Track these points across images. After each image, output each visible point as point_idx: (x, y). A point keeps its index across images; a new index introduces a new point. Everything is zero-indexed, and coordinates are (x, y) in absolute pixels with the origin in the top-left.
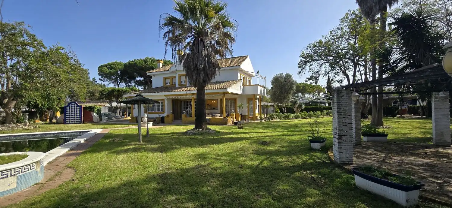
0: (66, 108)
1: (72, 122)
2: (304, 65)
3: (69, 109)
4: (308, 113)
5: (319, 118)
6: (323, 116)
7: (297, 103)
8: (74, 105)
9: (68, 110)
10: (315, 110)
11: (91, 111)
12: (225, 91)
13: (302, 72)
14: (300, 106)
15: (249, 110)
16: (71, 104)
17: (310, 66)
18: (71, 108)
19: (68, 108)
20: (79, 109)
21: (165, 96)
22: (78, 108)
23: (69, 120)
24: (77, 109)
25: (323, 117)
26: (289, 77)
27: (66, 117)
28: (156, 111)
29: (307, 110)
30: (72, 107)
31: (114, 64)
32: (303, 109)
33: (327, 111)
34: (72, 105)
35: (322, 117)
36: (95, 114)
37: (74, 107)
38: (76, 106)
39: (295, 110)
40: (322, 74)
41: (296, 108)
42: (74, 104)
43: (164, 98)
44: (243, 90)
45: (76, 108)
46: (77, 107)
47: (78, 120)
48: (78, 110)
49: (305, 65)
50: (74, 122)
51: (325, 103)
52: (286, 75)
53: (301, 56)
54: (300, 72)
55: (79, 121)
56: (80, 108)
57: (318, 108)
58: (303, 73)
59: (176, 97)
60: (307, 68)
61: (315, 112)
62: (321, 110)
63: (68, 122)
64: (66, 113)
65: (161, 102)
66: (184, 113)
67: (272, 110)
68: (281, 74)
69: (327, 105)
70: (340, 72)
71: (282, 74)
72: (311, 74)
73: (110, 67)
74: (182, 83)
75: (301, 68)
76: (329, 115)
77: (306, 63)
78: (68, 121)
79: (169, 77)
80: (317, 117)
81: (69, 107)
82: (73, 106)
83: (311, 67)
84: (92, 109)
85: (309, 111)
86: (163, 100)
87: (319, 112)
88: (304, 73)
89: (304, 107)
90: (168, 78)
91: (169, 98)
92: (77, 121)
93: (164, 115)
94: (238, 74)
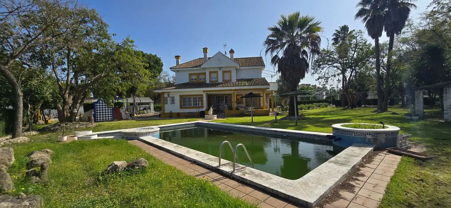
0: (96, 105)
1: (103, 119)
3: (100, 106)
9: (98, 107)
11: (120, 107)
18: (101, 104)
19: (98, 104)
21: (204, 91)
23: (100, 117)
27: (96, 114)
28: (192, 106)
43: (202, 93)
50: (106, 119)
55: (111, 119)
59: (217, 93)
63: (99, 120)
64: (96, 110)
65: (198, 98)
74: (212, 79)
79: (196, 73)
81: (100, 103)
84: (121, 105)
86: (202, 95)
90: (194, 74)
92: (108, 119)
93: (203, 110)
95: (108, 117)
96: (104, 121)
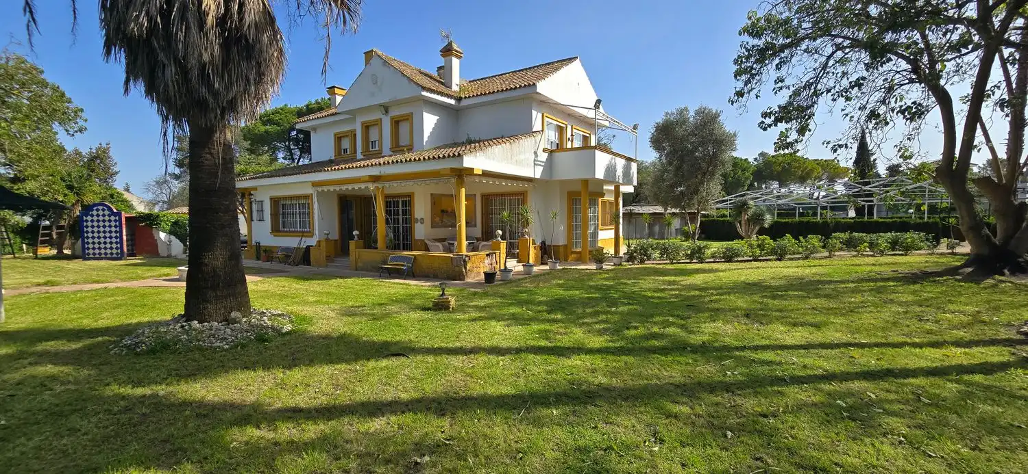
0: (85, 218)
1: (100, 254)
2: (757, 61)
3: (92, 221)
4: (775, 240)
5: (815, 258)
6: (830, 251)
7: (748, 208)
8: (103, 210)
9: (89, 224)
10: (801, 230)
11: (150, 226)
12: (453, 164)
13: (749, 92)
14: (757, 218)
15: (570, 229)
16: (95, 208)
17: (778, 67)
18: (95, 218)
19: (89, 218)
20: (115, 221)
21: (315, 184)
22: (113, 218)
23: (94, 249)
24: (110, 221)
25: (830, 257)
26: (708, 120)
27: (86, 240)
28: (298, 229)
29: (776, 231)
30: (98, 215)
31: (277, 113)
32: (766, 226)
33: (845, 236)
34: (98, 210)
35: (827, 254)
36: (162, 235)
37: (104, 215)
38: (107, 212)
39: (741, 230)
40: (829, 91)
41: (743, 222)
42: (102, 207)
43: (309, 190)
44: (549, 165)
45: (107, 218)
46: (109, 216)
47: (114, 251)
48: (113, 224)
49: (761, 61)
50: (106, 254)
51: (845, 209)
52: (698, 112)
53: (745, 30)
54: (740, 94)
55: (117, 254)
56: (117, 218)
57: (816, 224)
58: (753, 94)
60: (770, 73)
61: (801, 238)
62: (825, 230)
63: (91, 256)
64: (84, 232)
65: (299, 204)
66: (356, 239)
67: (678, 227)
68: (682, 112)
69: (852, 213)
70: (911, 81)
71: (686, 109)
72: (783, 98)
73: (268, 120)
74: (372, 148)
75: (744, 77)
76: (855, 247)
77: (763, 55)
78: (91, 251)
79: (348, 132)
80: (807, 257)
81: (92, 216)
82: (101, 213)
83: (784, 69)
84: (153, 220)
85: (782, 236)
86: (307, 197)
87: (815, 240)
88: (755, 91)
89: (768, 219)
90: (345, 135)
91: (323, 191)
92: (112, 254)
93: (312, 242)
94: (534, 113)
95: (111, 248)
96: (102, 259)
